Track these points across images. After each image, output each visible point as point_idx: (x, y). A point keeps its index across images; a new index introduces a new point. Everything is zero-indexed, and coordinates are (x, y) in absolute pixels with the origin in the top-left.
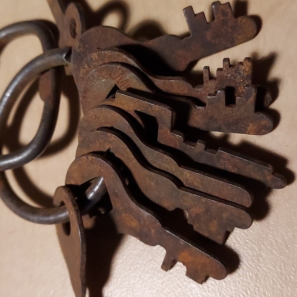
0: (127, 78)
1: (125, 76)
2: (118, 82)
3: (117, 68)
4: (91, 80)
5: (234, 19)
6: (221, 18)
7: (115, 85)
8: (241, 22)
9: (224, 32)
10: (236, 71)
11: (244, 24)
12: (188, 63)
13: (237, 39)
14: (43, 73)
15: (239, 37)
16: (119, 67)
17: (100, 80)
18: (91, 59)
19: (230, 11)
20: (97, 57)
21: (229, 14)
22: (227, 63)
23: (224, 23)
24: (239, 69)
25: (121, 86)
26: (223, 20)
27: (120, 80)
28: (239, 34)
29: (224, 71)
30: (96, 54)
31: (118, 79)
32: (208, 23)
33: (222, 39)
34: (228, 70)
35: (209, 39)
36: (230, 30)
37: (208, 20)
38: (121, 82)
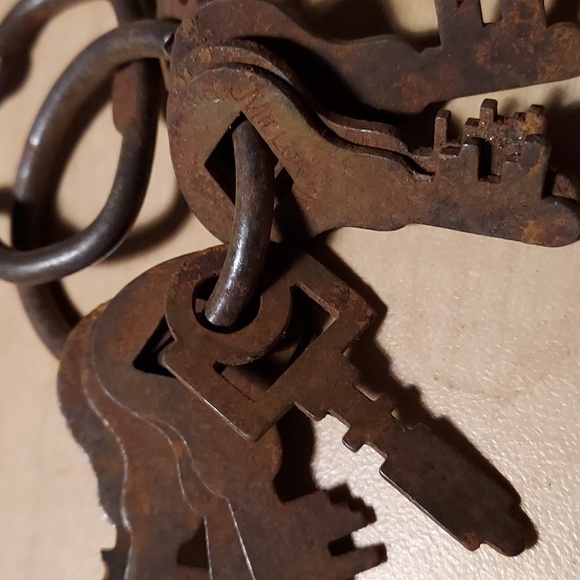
0: (267, 99)
1: (263, 96)
2: (247, 108)
3: (245, 76)
4: (189, 99)
5: (544, 27)
6: (517, 20)
7: (241, 113)
8: (560, 36)
9: (518, 52)
10: (506, 132)
11: (564, 41)
12: (426, 104)
13: (544, 72)
14: (122, 66)
15: (548, 69)
16: (249, 74)
17: (209, 99)
18: (197, 59)
19: (538, 7)
20: (210, 58)
21: (536, 16)
22: (489, 112)
23: (522, 31)
24: (516, 129)
25: (253, 117)
26: (519, 26)
27: (250, 104)
28: (550, 62)
29: (482, 128)
30: (207, 51)
31: (246, 101)
32: (484, 25)
33: (509, 66)
34: (490, 126)
35: (480, 61)
36: (531, 50)
37: (487, 17)
38: (254, 108)
